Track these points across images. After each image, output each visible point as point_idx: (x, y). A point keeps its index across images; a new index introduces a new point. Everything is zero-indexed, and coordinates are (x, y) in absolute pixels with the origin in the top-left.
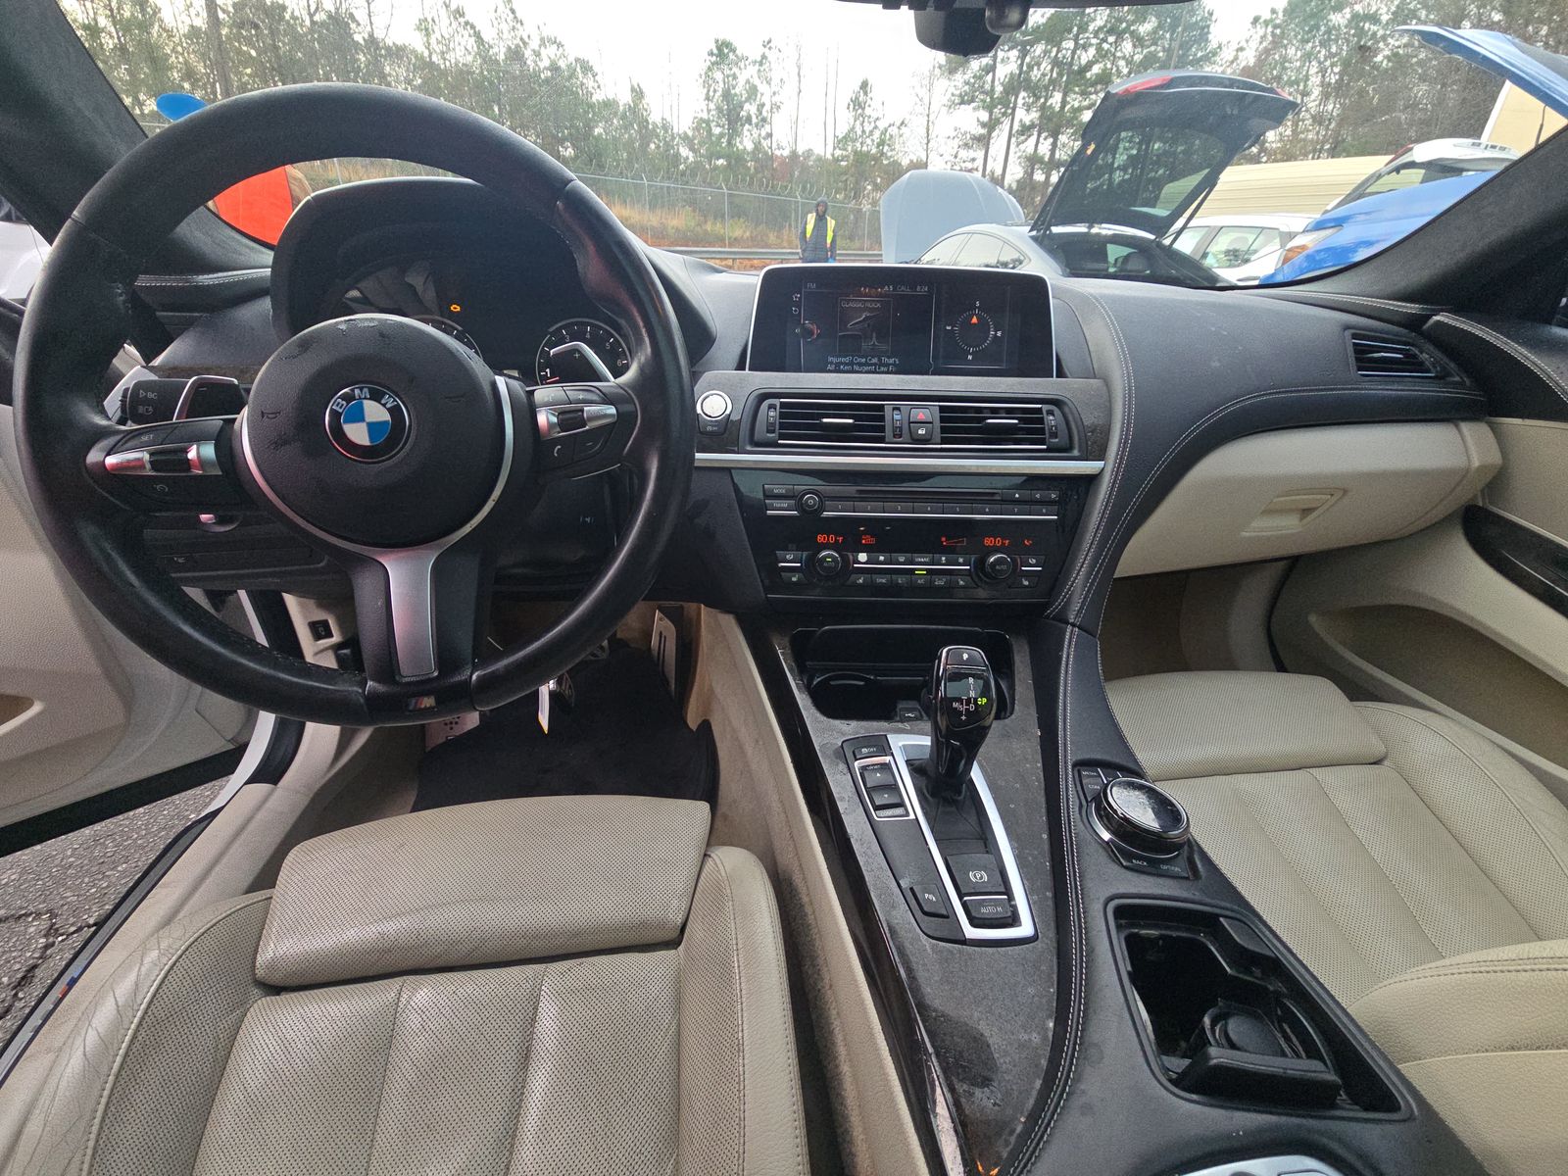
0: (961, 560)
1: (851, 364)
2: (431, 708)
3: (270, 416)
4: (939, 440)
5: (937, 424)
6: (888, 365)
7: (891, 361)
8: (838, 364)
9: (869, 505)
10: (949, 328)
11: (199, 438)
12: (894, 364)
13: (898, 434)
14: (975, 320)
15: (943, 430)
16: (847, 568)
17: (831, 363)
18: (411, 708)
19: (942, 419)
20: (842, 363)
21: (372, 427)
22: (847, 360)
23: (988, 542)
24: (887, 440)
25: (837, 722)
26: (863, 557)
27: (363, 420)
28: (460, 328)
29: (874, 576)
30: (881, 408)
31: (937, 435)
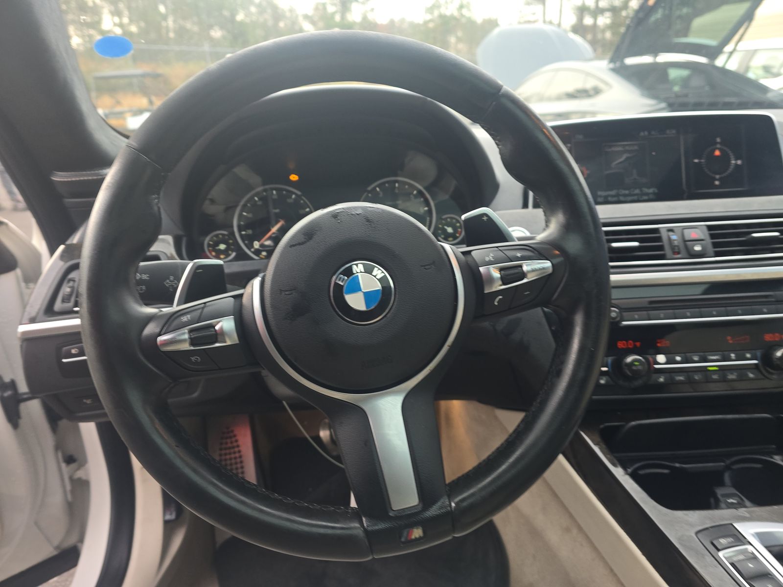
0: (748, 355)
1: (618, 195)
2: (420, 538)
3: (287, 293)
4: (713, 254)
5: (709, 241)
6: (647, 194)
7: (651, 191)
8: (606, 197)
9: (662, 313)
10: (696, 161)
11: (221, 315)
12: (654, 193)
13: (676, 252)
14: (717, 153)
15: (715, 245)
16: (651, 369)
17: (600, 196)
18: (403, 540)
19: (712, 236)
20: (609, 196)
21: (368, 296)
22: (613, 193)
23: (768, 337)
24: (668, 256)
25: (680, 514)
26: (661, 358)
27: (360, 290)
28: (299, 193)
29: (673, 374)
30: (656, 231)
31: (711, 249)
